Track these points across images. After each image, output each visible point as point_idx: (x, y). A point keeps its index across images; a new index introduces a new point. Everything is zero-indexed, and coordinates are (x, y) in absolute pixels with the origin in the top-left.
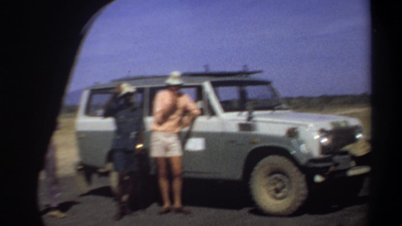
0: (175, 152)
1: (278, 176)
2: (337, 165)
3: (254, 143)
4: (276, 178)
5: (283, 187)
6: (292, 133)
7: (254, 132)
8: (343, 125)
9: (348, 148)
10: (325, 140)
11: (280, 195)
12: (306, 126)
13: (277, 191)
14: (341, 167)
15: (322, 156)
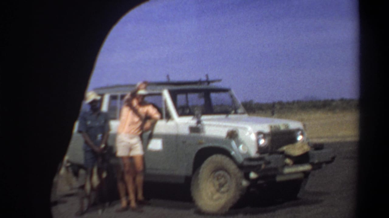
0: (138, 151)
1: (221, 173)
2: (268, 163)
3: (200, 143)
4: (219, 175)
5: (226, 183)
6: (233, 135)
7: (202, 134)
8: (282, 128)
9: (285, 148)
10: (262, 142)
11: (223, 189)
12: (245, 129)
13: (221, 186)
14: (272, 165)
15: (257, 156)
